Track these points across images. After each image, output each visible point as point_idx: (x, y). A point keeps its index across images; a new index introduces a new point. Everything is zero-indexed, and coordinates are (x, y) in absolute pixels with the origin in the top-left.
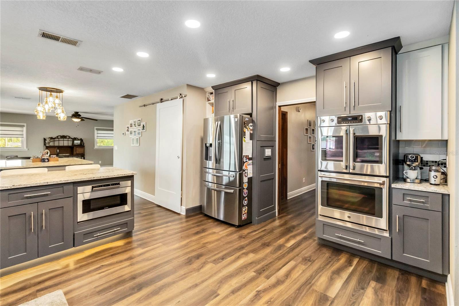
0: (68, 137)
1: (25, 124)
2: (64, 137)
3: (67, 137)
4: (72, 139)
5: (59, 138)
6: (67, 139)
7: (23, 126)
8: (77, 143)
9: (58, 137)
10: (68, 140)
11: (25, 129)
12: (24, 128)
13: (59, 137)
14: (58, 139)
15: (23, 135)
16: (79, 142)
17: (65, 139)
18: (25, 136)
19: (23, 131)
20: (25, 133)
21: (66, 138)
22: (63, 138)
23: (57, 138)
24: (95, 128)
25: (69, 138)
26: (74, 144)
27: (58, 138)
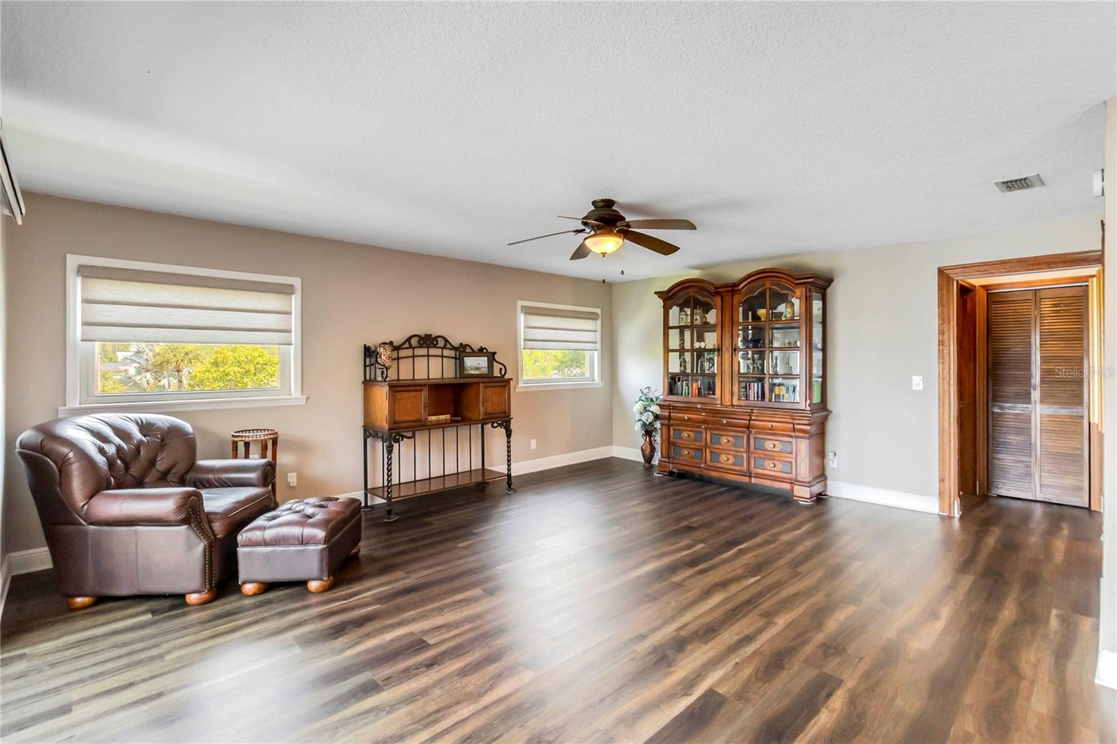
0: (441, 343)
1: (296, 282)
2: (428, 341)
3: (439, 339)
4: (454, 348)
5: (414, 348)
6: (439, 352)
7: (287, 290)
8: (477, 369)
9: (409, 340)
10: (442, 356)
11: (295, 302)
12: (293, 296)
13: (414, 342)
14: (409, 352)
15: (289, 331)
16: (482, 362)
17: (433, 351)
18: (295, 336)
19: (289, 313)
20: (294, 322)
21: (435, 346)
22: (428, 347)
23: (407, 345)
24: (520, 303)
25: (444, 347)
26: (466, 373)
27: (410, 347)
